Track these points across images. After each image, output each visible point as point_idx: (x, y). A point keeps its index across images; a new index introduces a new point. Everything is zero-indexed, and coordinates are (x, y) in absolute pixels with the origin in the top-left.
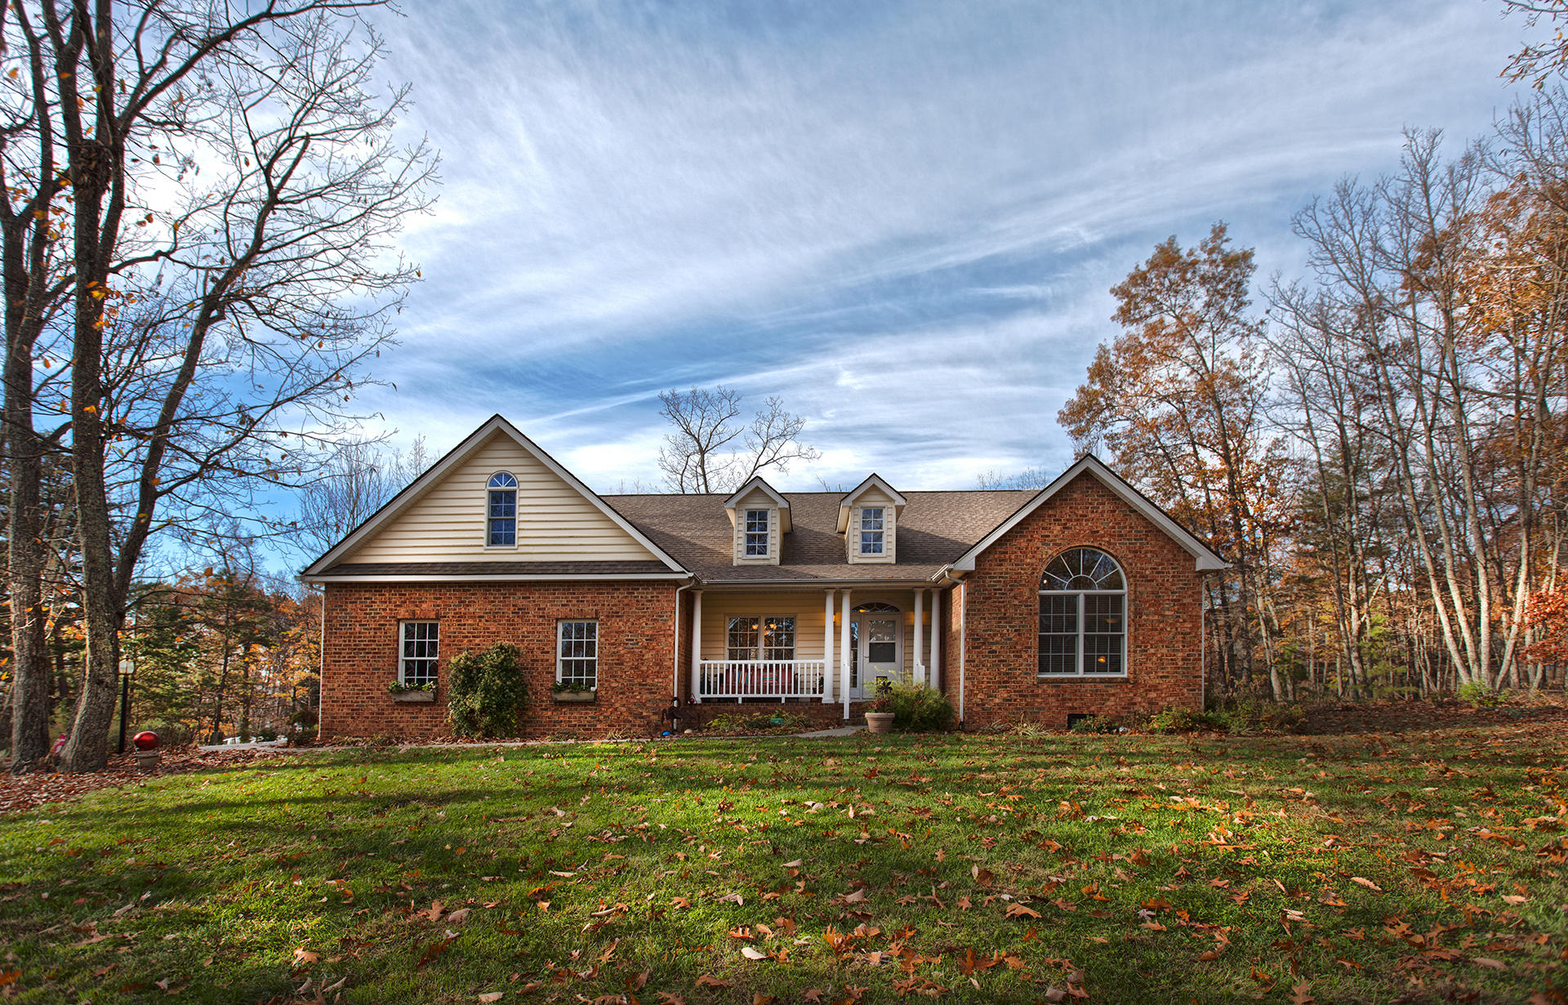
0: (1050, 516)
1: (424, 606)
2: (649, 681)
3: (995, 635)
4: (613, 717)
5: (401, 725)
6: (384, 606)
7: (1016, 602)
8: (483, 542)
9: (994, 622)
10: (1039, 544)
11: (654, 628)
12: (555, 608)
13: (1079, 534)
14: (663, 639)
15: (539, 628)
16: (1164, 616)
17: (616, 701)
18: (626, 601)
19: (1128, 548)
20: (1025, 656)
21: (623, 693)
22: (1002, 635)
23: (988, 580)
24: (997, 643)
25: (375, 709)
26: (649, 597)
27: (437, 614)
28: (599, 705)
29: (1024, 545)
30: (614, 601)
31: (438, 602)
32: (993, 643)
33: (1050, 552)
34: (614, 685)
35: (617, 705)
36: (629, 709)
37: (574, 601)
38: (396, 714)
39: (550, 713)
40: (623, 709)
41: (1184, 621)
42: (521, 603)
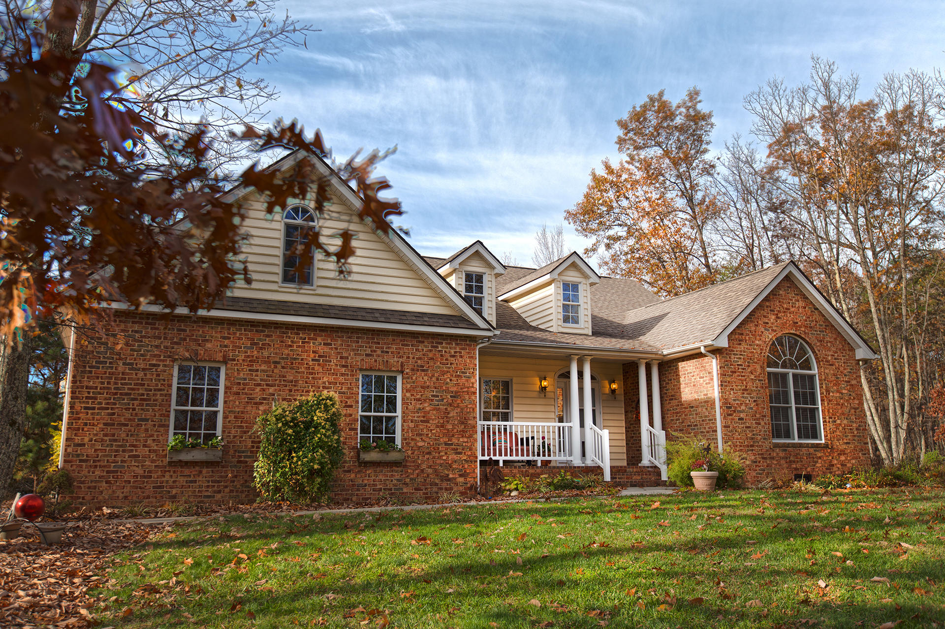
0: (767, 307)
1: (209, 345)
2: (454, 441)
3: (741, 404)
4: (420, 480)
5: (174, 491)
6: (157, 342)
7: (753, 377)
8: (279, 278)
9: (739, 393)
10: (763, 329)
11: (457, 384)
12: (359, 358)
13: (786, 323)
14: (467, 397)
15: (341, 379)
16: (842, 394)
17: (423, 462)
18: (430, 355)
19: (816, 338)
20: (762, 423)
21: (429, 453)
22: (746, 405)
23: (733, 356)
24: (743, 411)
25: (140, 471)
26: (452, 351)
27: (224, 357)
28: (405, 466)
29: (753, 329)
30: (419, 354)
31: (226, 342)
32: (740, 412)
33: (770, 337)
34: (420, 444)
35: (424, 466)
36: (436, 471)
37: (379, 352)
38: (167, 478)
39: (353, 476)
40: (430, 471)
41: (854, 399)
42: (322, 349)
